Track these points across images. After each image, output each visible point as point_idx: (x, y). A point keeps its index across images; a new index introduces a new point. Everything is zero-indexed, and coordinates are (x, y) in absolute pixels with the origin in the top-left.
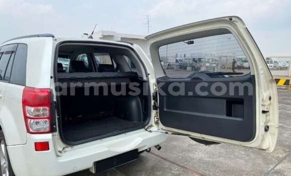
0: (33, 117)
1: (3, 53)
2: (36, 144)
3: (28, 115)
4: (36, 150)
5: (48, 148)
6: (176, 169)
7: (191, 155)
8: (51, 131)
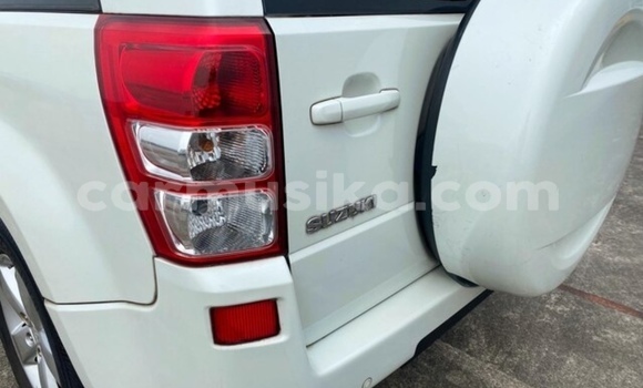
3: (149, 168)
8: (280, 247)
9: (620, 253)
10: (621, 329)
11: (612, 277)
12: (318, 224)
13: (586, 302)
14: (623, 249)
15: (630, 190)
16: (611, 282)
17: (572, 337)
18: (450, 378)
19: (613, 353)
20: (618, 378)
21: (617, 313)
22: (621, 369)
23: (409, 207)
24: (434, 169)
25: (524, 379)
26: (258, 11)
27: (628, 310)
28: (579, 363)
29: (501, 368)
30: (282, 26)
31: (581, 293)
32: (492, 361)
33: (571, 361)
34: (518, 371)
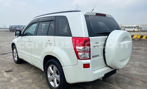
0: (82, 51)
1: (40, 22)
2: (84, 65)
3: (78, 51)
4: (84, 68)
5: (89, 67)
6: (127, 79)
7: (129, 72)
8: (90, 59)
9: (140, 73)
10: (138, 83)
11: (138, 76)
12: (93, 57)
13: (133, 79)
14: (141, 73)
15: (144, 64)
16: (138, 77)
17: (130, 83)
18: (110, 88)
19: (136, 85)
20: (137, 88)
21: (138, 81)
22: (137, 87)
23: (103, 57)
24: (105, 52)
25: (122, 88)
26: (88, 37)
27: (140, 80)
28: (131, 86)
29: (118, 87)
30: (90, 38)
31: (132, 78)
32: (117, 86)
33: (129, 86)
34: (121, 87)
